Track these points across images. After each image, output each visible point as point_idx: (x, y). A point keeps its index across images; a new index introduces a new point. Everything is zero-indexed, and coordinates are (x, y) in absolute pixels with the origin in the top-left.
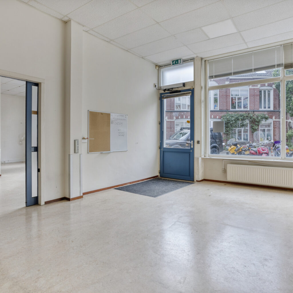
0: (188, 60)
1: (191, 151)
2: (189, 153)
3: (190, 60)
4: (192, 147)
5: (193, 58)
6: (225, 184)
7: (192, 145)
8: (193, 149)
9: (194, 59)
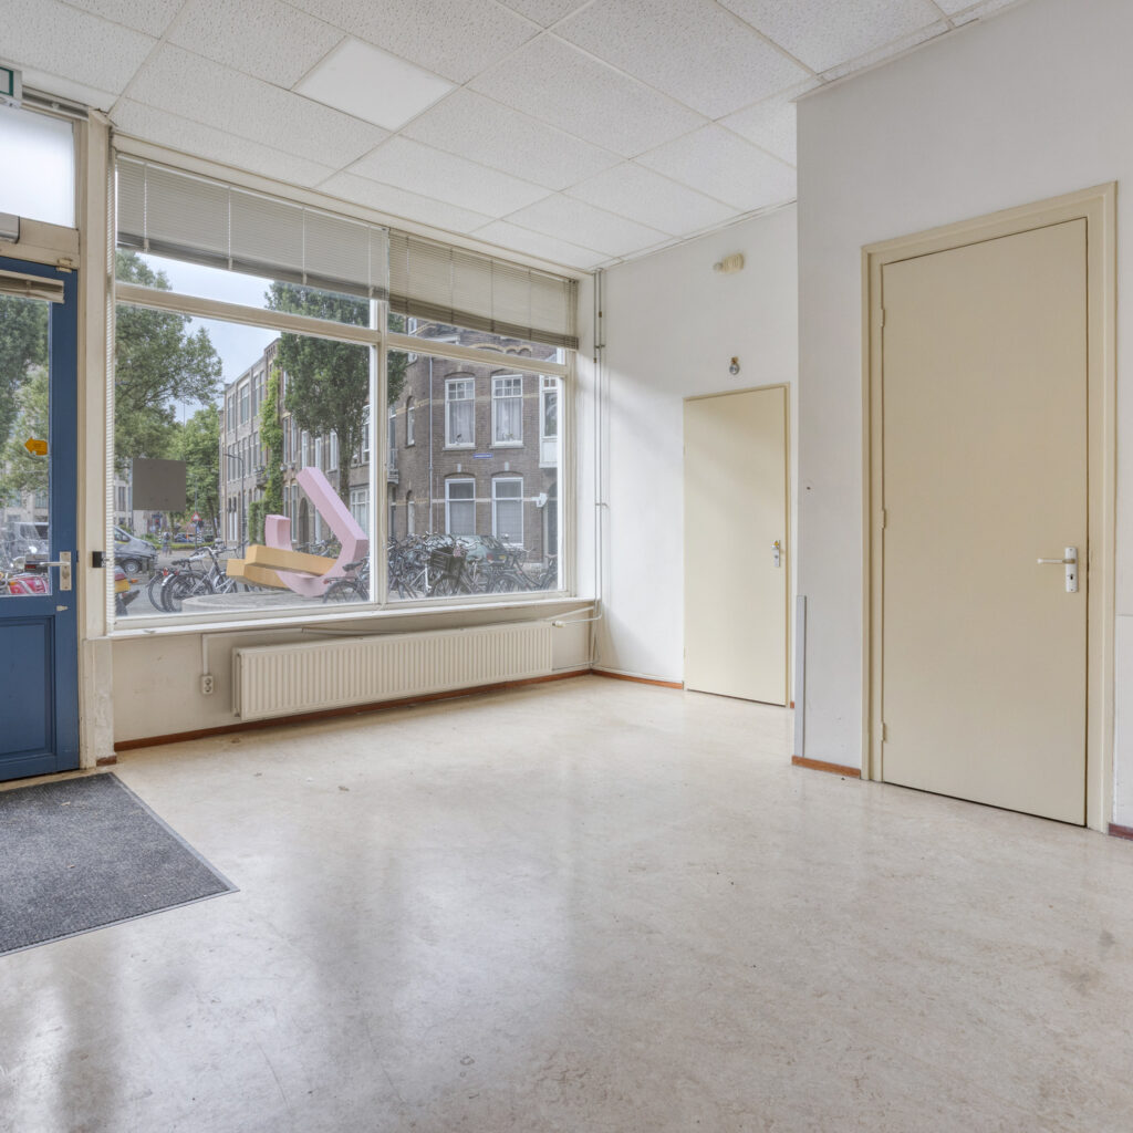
0: (49, 103)
1: (60, 608)
2: (51, 620)
3: (62, 107)
4: (65, 584)
5: (81, 107)
6: (236, 736)
7: (65, 576)
8: (71, 598)
9: (84, 114)
